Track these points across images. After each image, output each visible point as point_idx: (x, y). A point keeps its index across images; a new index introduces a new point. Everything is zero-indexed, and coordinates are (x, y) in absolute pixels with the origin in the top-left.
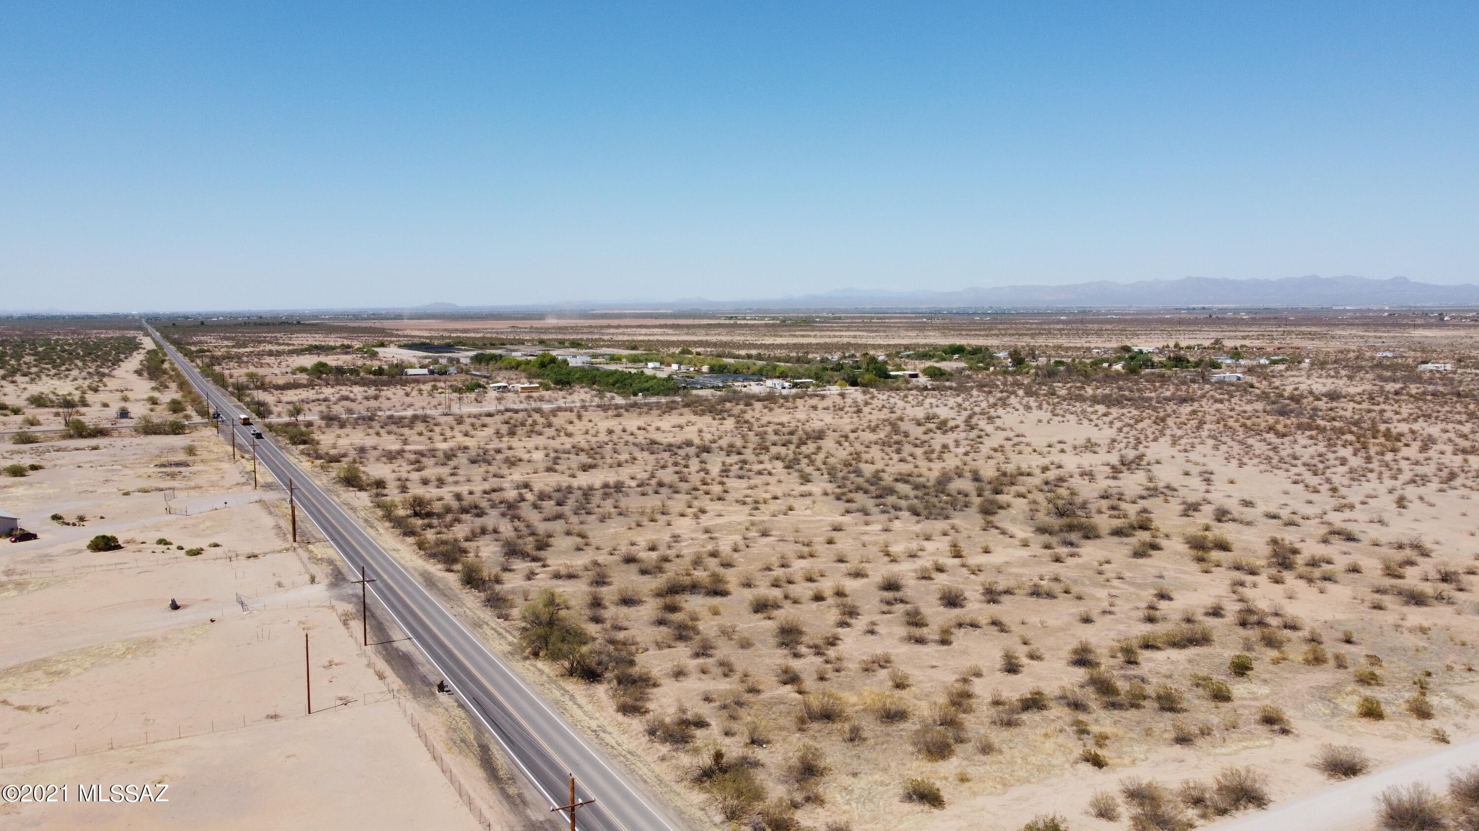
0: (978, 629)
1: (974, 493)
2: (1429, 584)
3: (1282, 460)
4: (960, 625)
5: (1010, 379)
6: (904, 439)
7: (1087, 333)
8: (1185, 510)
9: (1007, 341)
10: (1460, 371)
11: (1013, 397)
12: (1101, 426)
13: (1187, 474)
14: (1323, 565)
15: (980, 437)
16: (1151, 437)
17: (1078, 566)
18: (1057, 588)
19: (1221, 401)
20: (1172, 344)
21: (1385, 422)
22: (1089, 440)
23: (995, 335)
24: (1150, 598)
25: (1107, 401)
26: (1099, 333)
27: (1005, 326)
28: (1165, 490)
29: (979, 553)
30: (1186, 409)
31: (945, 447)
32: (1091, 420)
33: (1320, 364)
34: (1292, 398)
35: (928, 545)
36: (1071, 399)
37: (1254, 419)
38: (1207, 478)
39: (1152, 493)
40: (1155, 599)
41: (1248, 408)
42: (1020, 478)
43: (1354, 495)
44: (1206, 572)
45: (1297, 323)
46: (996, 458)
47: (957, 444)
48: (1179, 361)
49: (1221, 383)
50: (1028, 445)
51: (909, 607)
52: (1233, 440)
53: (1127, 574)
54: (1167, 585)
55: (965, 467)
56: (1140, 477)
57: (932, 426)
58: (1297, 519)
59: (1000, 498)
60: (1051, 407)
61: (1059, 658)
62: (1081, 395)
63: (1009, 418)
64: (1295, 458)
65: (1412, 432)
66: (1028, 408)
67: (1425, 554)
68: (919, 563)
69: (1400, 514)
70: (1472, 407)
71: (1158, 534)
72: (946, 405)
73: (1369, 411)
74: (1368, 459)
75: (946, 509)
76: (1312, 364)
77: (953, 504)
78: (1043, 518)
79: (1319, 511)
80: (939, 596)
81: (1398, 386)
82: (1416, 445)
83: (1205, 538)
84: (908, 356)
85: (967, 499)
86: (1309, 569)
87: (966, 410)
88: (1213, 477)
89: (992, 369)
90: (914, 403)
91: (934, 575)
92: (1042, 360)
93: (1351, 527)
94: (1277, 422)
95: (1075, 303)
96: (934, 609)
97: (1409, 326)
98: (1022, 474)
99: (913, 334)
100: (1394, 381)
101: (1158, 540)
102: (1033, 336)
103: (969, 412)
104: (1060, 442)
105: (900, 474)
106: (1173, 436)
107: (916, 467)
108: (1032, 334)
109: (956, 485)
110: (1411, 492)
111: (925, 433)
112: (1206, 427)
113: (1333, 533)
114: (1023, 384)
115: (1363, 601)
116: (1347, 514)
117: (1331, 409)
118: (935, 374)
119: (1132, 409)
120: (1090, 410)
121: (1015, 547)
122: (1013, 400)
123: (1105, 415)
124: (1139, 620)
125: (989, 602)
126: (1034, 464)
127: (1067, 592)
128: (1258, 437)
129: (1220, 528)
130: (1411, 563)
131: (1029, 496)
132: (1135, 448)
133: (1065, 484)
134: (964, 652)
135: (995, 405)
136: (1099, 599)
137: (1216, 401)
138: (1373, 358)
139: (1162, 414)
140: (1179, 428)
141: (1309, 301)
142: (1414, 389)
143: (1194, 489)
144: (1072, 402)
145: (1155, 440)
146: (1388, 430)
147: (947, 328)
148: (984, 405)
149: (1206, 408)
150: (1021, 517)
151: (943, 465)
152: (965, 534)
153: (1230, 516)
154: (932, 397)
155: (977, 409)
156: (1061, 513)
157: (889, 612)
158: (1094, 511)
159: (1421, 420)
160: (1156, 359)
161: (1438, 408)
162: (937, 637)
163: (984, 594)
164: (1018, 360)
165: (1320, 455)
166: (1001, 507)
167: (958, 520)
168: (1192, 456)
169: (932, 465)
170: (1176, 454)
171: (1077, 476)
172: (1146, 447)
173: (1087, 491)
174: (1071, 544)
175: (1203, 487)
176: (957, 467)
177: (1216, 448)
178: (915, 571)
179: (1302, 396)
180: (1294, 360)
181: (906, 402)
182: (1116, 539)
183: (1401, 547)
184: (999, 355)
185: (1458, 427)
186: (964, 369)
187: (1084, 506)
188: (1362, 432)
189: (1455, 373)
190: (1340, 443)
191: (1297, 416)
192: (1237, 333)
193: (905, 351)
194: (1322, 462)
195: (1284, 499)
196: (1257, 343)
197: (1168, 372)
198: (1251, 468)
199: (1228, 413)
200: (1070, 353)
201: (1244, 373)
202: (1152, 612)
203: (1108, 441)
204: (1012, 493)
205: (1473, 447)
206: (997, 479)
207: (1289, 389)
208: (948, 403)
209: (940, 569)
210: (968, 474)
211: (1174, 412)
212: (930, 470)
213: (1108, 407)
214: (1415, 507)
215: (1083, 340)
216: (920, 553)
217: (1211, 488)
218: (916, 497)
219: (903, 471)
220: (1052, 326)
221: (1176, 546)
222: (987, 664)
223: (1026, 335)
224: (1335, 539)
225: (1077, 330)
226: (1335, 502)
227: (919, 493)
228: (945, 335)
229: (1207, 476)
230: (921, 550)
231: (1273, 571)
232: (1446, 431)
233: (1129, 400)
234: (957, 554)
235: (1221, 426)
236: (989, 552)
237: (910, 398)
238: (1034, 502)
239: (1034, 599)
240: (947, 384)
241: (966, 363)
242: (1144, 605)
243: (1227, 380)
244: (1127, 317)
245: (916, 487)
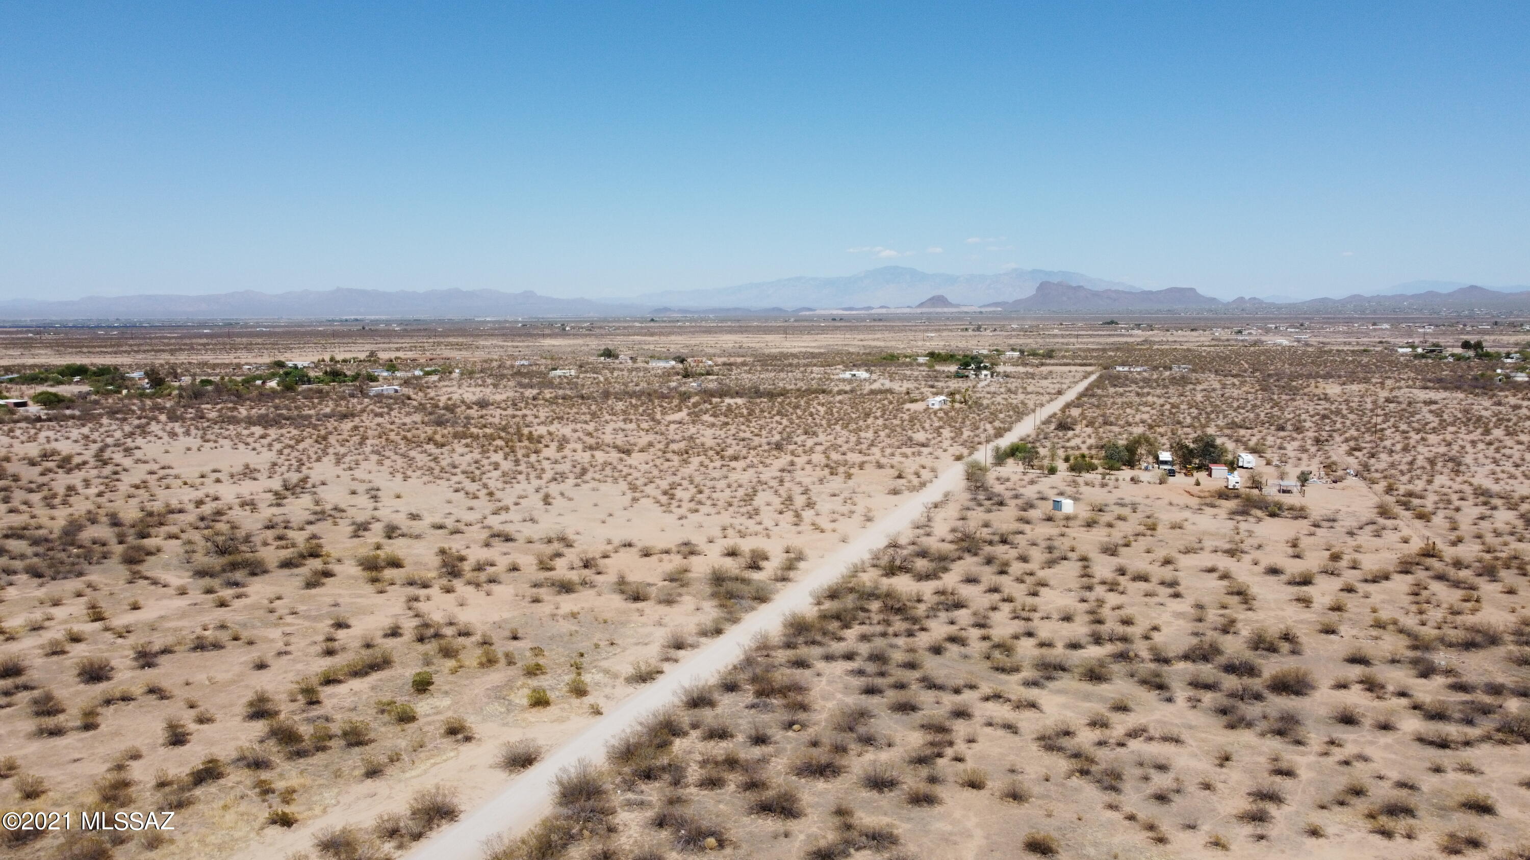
0: (132, 703)
1: (113, 541)
2: (574, 572)
3: (442, 470)
4: (108, 702)
5: (148, 402)
6: (13, 484)
7: (235, 348)
8: (355, 531)
9: (141, 358)
10: (582, 376)
11: (153, 423)
12: (259, 449)
13: (354, 493)
14: (488, 568)
15: (116, 473)
16: (314, 457)
17: (246, 607)
18: (224, 636)
19: (381, 415)
20: (327, 358)
21: (527, 426)
22: (247, 466)
23: (125, 352)
24: (327, 629)
25: (265, 422)
26: (248, 348)
27: (137, 341)
28: (333, 513)
29: (126, 611)
30: (347, 425)
31: (71, 489)
32: (247, 444)
33: (468, 373)
34: (446, 408)
35: (57, 612)
36: (223, 422)
37: (414, 431)
38: (374, 494)
39: (320, 516)
40: (332, 630)
41: (408, 420)
42: (171, 516)
43: (508, 497)
44: (381, 592)
45: (445, 334)
46: (138, 496)
47: (87, 483)
48: (335, 375)
49: (380, 396)
50: (177, 477)
51: (36, 693)
52: (396, 454)
53: (301, 608)
54: (342, 613)
55: (100, 511)
56: (306, 500)
57: (51, 465)
58: (461, 526)
59: (149, 543)
60: (200, 433)
61: (233, 716)
62: (234, 417)
63: (150, 448)
64: (455, 467)
65: (550, 433)
66: (173, 435)
67: (570, 546)
68: (46, 637)
69: (547, 511)
70: (593, 407)
71: (329, 559)
72: (68, 438)
73: (514, 416)
74: (517, 462)
75: (78, 564)
76: (462, 374)
77: (88, 557)
78: (201, 559)
79: (479, 516)
80: (77, 672)
81: (535, 391)
82: (554, 446)
83: (377, 557)
84: (11, 381)
85: (105, 549)
86: (476, 574)
87: (95, 442)
88: (379, 493)
89: (125, 392)
90: (24, 438)
91: (68, 647)
92: (186, 380)
93: (509, 529)
94: (435, 433)
95: (219, 314)
96: (72, 690)
97: (539, 335)
98: (172, 512)
99: (17, 352)
100: (531, 387)
101: (330, 567)
102: (172, 352)
103: (99, 445)
104: (215, 471)
105: (11, 528)
106: (336, 454)
107: (33, 517)
108: (171, 350)
109: (90, 533)
110: (554, 489)
111: (42, 474)
112: (369, 442)
113: (493, 536)
114: (164, 408)
115: (524, 597)
116: (503, 516)
117: (482, 417)
118: (49, 401)
119: (291, 429)
120: (245, 432)
121: (170, 597)
122: (154, 427)
123: (263, 437)
124: (318, 655)
125: (143, 667)
126: (186, 499)
127: (236, 639)
128: (419, 449)
129: (390, 545)
130: (559, 555)
131: (183, 535)
132: (298, 470)
133: (224, 518)
134: (116, 734)
135: (131, 434)
136: (272, 641)
137: (376, 415)
138: (512, 366)
139: (323, 432)
140: (342, 446)
141: (454, 314)
142: (548, 394)
143: (361, 508)
144: (224, 425)
145: (318, 460)
146: (531, 433)
147: (63, 345)
148: (118, 434)
149: (367, 423)
150: (175, 562)
151: (70, 510)
152: (105, 590)
153: (399, 532)
154: (49, 429)
155: (109, 441)
156: (222, 551)
157: (9, 705)
158: (258, 543)
159: (556, 422)
160: (312, 374)
161: (568, 410)
162: (78, 723)
163: (136, 659)
164: (156, 380)
165: (476, 462)
166: (150, 553)
167: (95, 576)
168: (358, 473)
169: (55, 512)
170: (341, 473)
171: (237, 507)
172: (309, 468)
173: (249, 522)
174: (237, 584)
175: (371, 504)
176: (89, 512)
177: (380, 463)
178: (42, 647)
179: (455, 406)
180: (445, 371)
181: (13, 438)
182: (286, 572)
183: (550, 541)
184: (132, 375)
185: (585, 426)
186: (88, 393)
187: (247, 539)
188: (509, 437)
189: (578, 377)
190: (492, 448)
191: (452, 426)
192: (391, 345)
193: (6, 374)
194: (478, 468)
195: (448, 508)
196: (410, 355)
197: (326, 388)
198: (415, 481)
199: (389, 426)
200: (218, 371)
201: (400, 385)
202: (330, 644)
203: (267, 466)
204: (162, 535)
205: (597, 443)
206: (142, 521)
207: (443, 399)
208: (71, 435)
209: (76, 639)
210: (104, 519)
211: (335, 428)
212: (53, 518)
213: (265, 428)
214: (558, 502)
215: (232, 356)
216: (47, 624)
217: (379, 505)
218: (36, 555)
219: (15, 525)
220: (194, 341)
221: (349, 570)
222: (146, 742)
223: (163, 351)
224: (496, 542)
225: (224, 344)
226: (492, 506)
227: (40, 549)
228: (60, 354)
229: (373, 493)
230: (48, 619)
231: (444, 582)
232: (575, 431)
233: (287, 419)
234: (97, 616)
235: (383, 440)
236: (138, 608)
237: (18, 433)
238: (190, 542)
239: (198, 654)
240: (68, 412)
241: (91, 386)
242: (321, 638)
243: (385, 393)
244: (277, 330)
245: (35, 542)
